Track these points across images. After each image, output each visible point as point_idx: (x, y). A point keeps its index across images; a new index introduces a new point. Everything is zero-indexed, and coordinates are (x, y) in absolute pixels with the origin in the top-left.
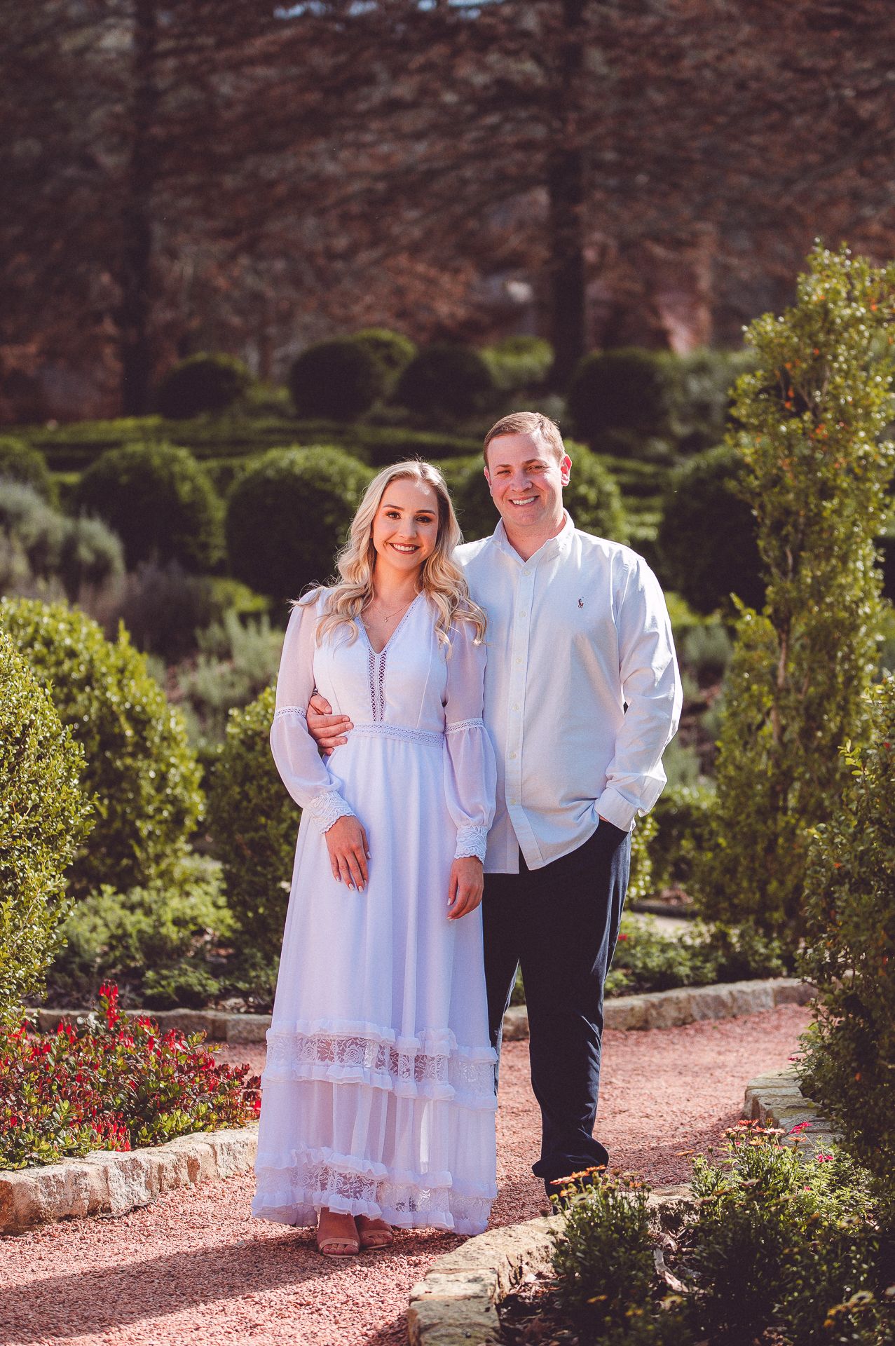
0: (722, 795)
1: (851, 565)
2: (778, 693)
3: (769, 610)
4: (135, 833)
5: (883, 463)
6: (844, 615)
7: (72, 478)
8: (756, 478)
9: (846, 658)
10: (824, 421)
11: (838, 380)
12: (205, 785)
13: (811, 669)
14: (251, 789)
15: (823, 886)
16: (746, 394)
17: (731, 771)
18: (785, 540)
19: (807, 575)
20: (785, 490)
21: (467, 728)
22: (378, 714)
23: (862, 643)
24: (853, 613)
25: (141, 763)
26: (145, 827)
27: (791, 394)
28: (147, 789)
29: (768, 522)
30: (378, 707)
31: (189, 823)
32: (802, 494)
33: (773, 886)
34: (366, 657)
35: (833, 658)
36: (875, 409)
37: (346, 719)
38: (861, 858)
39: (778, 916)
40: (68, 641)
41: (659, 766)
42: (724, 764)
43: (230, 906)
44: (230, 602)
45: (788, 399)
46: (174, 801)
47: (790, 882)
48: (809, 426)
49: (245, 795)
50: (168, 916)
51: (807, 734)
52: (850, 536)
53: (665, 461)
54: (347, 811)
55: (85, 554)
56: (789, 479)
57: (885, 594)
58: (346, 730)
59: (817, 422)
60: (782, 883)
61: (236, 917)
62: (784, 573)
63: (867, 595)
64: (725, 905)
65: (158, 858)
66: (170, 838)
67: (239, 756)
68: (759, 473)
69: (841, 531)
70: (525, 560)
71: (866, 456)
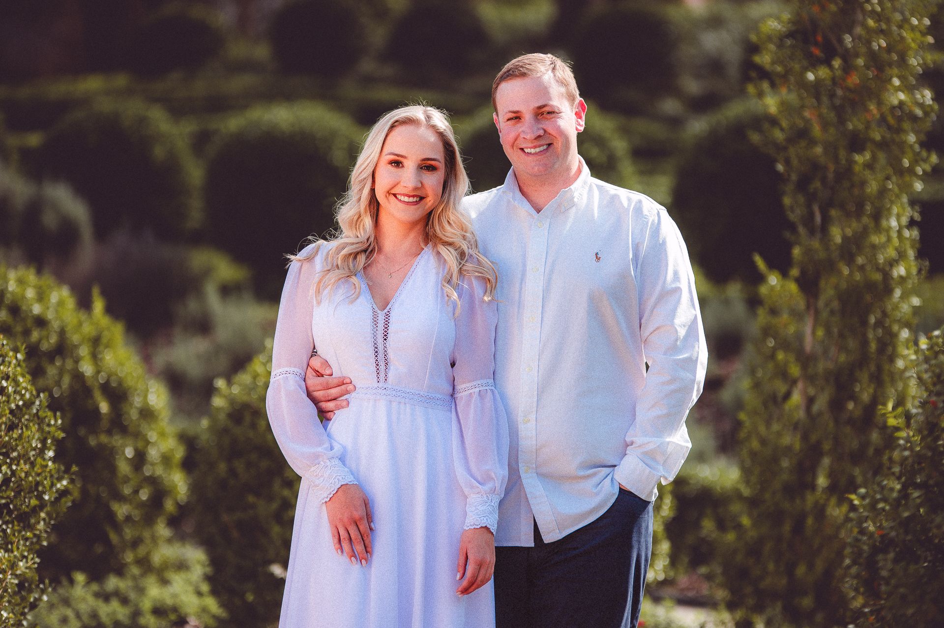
0: (746, 472)
1: (884, 223)
2: (805, 360)
3: (795, 272)
4: (111, 516)
5: (919, 112)
6: (877, 277)
7: (34, 140)
8: (782, 129)
9: (879, 323)
10: (856, 68)
11: (871, 23)
12: (188, 465)
13: (841, 335)
14: (240, 465)
15: (865, 555)
16: (769, 38)
17: (755, 444)
18: (811, 198)
19: (837, 234)
20: (813, 142)
21: (477, 390)
22: (382, 375)
23: (896, 307)
24: (887, 276)
25: (117, 440)
26: (121, 510)
27: (820, 38)
28: (124, 468)
29: (794, 177)
30: (382, 367)
31: (169, 506)
32: (831, 149)
33: (801, 570)
34: (370, 314)
35: (864, 323)
36: (910, 53)
37: (348, 381)
38: (905, 524)
39: (807, 602)
40: (37, 309)
41: (683, 430)
42: (748, 438)
43: (214, 592)
44: (207, 272)
45: (816, 44)
46: (153, 481)
47: (820, 565)
48: (839, 73)
49: (232, 472)
50: (146, 605)
51: (836, 405)
52: (883, 192)
53: (675, 122)
54: (349, 479)
55: (49, 220)
56: (817, 130)
57: (921, 254)
58: (347, 392)
59: (848, 68)
60: (811, 566)
61: (222, 605)
62: (812, 232)
63: (902, 255)
64: (748, 590)
65: (136, 543)
66: (149, 520)
67: (225, 431)
68: (784, 124)
69: (872, 187)
70: (538, 211)
71: (901, 103)
